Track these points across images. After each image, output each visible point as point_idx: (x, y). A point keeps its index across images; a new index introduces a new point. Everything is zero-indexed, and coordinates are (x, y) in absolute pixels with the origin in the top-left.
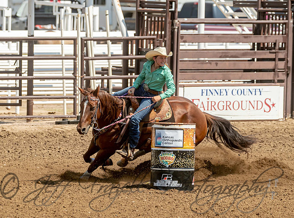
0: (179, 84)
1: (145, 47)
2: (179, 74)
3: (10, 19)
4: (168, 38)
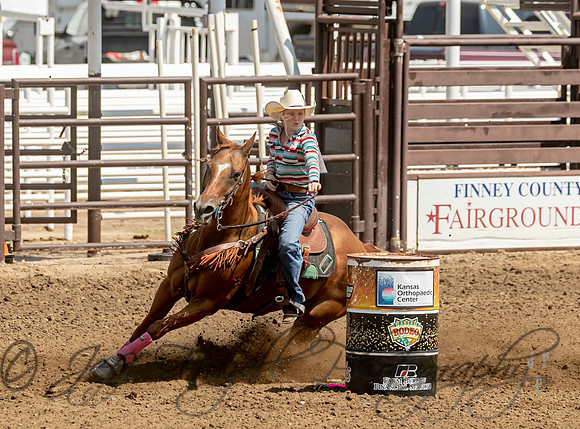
0: (408, 172)
1: (334, 97)
2: (407, 152)
3: (52, 41)
4: (383, 78)
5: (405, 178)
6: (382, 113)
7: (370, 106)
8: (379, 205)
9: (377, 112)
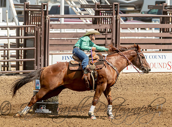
1: (29, 32)
2: (49, 47)
4: (43, 26)
5: (49, 54)
6: (42, 36)
7: (39, 34)
8: (41, 62)
9: (41, 36)
